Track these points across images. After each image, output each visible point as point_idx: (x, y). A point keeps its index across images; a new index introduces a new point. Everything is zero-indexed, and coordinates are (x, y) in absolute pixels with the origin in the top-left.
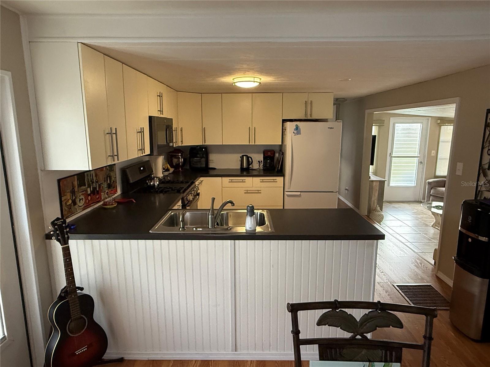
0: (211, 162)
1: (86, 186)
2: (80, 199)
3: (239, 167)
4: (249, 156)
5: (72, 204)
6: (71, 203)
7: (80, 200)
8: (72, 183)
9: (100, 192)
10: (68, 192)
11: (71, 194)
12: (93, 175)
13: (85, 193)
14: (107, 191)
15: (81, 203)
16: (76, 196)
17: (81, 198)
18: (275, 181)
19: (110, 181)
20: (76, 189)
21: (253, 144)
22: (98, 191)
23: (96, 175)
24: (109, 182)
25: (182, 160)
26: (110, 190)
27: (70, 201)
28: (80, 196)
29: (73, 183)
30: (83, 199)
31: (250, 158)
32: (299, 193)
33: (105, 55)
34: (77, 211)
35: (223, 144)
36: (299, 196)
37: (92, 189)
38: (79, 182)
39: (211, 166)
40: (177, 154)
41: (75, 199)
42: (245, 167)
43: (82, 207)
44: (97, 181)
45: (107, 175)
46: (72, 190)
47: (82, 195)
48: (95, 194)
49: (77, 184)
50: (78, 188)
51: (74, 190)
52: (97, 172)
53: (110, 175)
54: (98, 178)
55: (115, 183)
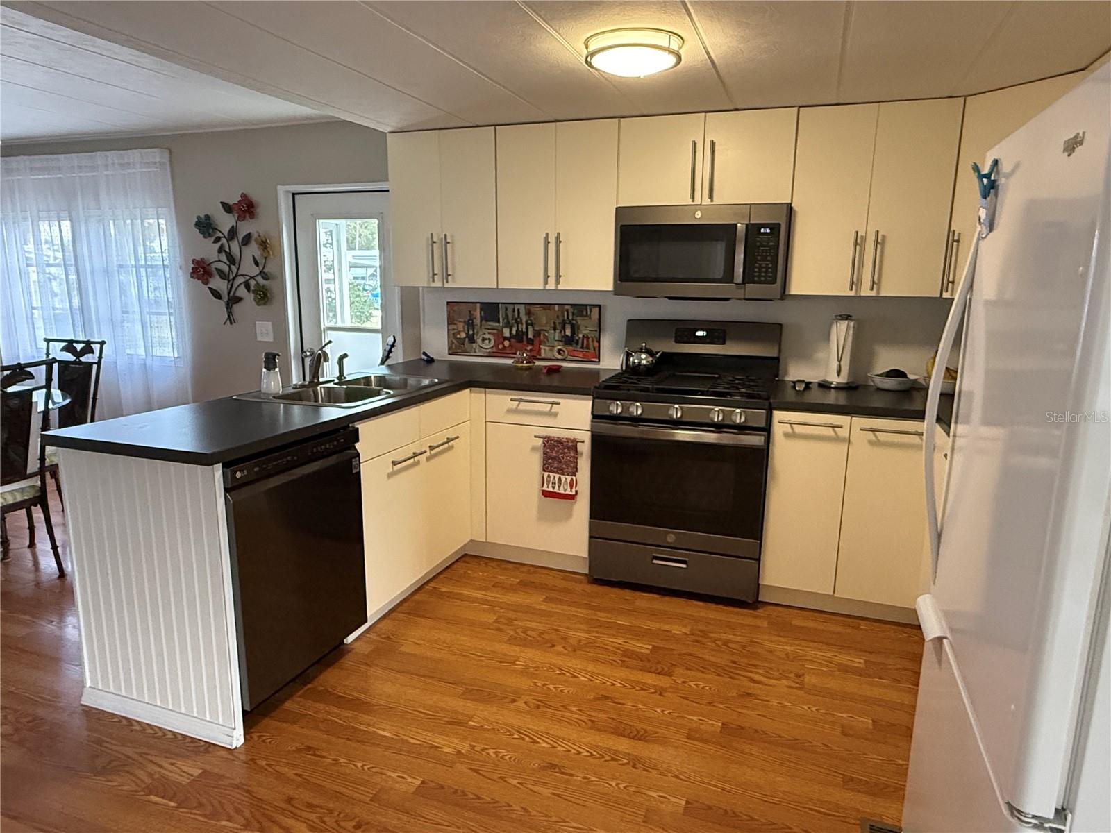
1: (501, 324)
2: (483, 337)
5: (467, 340)
6: (465, 338)
7: (484, 339)
8: (470, 312)
9: (536, 342)
10: (460, 322)
11: (466, 326)
12: (521, 311)
13: (495, 333)
14: (559, 347)
15: (487, 345)
16: (475, 331)
17: (487, 336)
19: (573, 332)
20: (477, 321)
22: (531, 342)
23: (529, 313)
24: (568, 332)
26: (571, 348)
27: (463, 335)
28: (484, 334)
29: (472, 312)
30: (490, 340)
34: (474, 353)
37: (514, 332)
38: (485, 314)
41: (473, 334)
43: (488, 351)
44: (529, 322)
45: (564, 320)
46: (469, 320)
47: (489, 333)
48: (521, 341)
49: (481, 316)
50: (481, 322)
51: (473, 322)
52: (533, 309)
53: (574, 322)
54: (532, 318)
55: (590, 340)
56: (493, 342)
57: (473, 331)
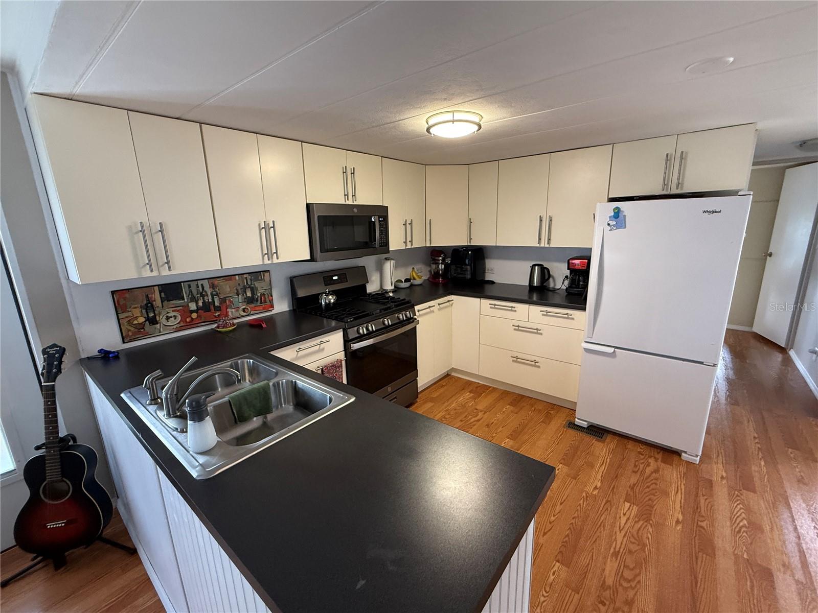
0: (490, 272)
1: (186, 300)
2: (167, 316)
3: (527, 284)
4: (545, 266)
5: (147, 323)
6: (145, 321)
7: (168, 318)
8: (147, 296)
9: (223, 308)
10: (135, 308)
11: (144, 311)
12: (204, 286)
13: (181, 309)
14: (244, 307)
15: (172, 322)
16: (156, 312)
17: (172, 314)
18: (568, 317)
19: (253, 293)
20: (158, 302)
21: (547, 246)
22: (218, 309)
23: (213, 286)
24: (249, 294)
25: (442, 267)
26: (253, 305)
27: (142, 319)
28: (168, 313)
29: (150, 296)
30: (175, 317)
31: (546, 271)
32: (611, 350)
33: (130, 110)
34: (160, 332)
35: (497, 245)
36: (613, 355)
37: (200, 304)
38: (165, 295)
39: (488, 277)
40: (437, 258)
41: (155, 316)
42: (535, 285)
43: (174, 327)
44: (214, 293)
45: (244, 286)
46: (146, 305)
47: (173, 311)
48: (209, 310)
49: (161, 297)
50: (162, 302)
51: (152, 305)
52: (216, 282)
53: (253, 286)
54: (217, 290)
55: (266, 296)
56: (179, 318)
57: (154, 313)
